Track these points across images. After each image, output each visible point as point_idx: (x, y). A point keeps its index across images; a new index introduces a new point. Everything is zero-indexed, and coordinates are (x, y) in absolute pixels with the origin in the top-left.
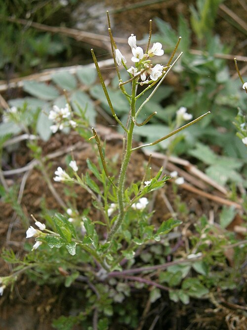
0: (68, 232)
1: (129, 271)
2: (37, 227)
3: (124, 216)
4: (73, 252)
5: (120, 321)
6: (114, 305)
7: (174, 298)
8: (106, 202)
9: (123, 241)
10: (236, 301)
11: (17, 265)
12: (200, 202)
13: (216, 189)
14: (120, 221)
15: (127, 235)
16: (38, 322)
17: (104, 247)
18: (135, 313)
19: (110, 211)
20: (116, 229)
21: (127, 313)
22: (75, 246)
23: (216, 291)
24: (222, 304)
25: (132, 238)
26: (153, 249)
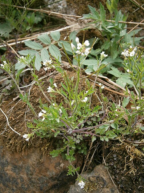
0: (56, 114)
1: (81, 129)
2: (42, 112)
3: (78, 106)
4: (59, 121)
5: (79, 152)
6: (76, 145)
7: (102, 140)
8: (70, 100)
9: (78, 116)
10: (130, 140)
11: (33, 129)
12: (114, 96)
13: (121, 89)
14: (76, 108)
15: (80, 113)
16: (42, 155)
17: (70, 119)
18: (86, 148)
19: (72, 103)
20: (75, 111)
21: (82, 149)
22: (59, 119)
23: (121, 136)
24: (124, 141)
25: (82, 114)
26: (92, 119)
